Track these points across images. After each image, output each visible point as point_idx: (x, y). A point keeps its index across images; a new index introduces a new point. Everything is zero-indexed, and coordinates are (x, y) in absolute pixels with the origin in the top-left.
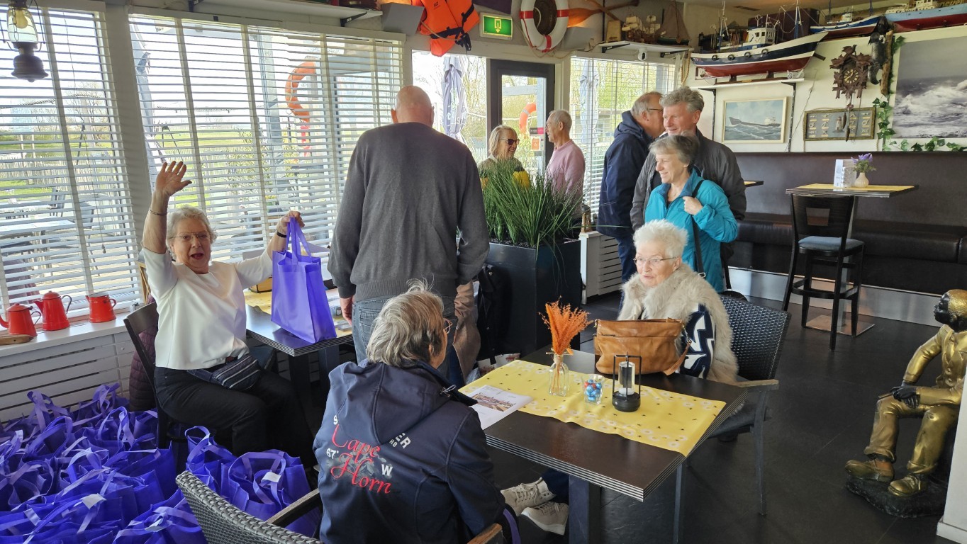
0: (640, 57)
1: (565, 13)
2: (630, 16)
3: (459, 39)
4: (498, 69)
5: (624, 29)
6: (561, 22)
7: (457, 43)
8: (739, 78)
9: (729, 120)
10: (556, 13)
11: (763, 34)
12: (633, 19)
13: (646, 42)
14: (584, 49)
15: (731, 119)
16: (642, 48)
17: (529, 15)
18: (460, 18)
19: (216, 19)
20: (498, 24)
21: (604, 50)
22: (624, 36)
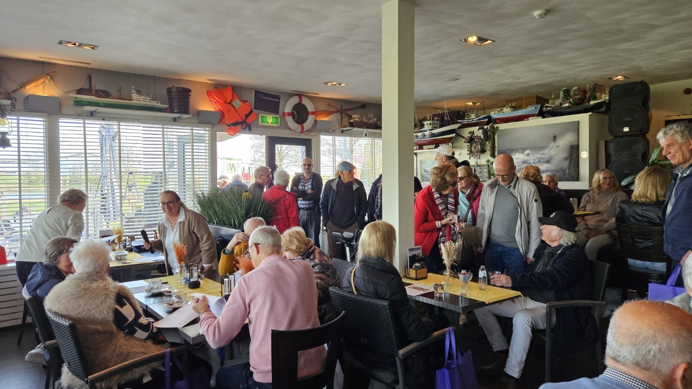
0: (364, 135)
1: (313, 113)
2: (355, 114)
3: (244, 127)
4: (272, 142)
5: (350, 121)
6: (311, 118)
7: (242, 128)
8: (424, 147)
9: (423, 170)
10: (308, 113)
11: (430, 124)
12: (356, 116)
13: (367, 128)
14: (328, 131)
15: (424, 169)
16: (365, 131)
17: (289, 114)
18: (244, 117)
19: (104, 119)
20: (270, 119)
21: (343, 131)
22: (352, 125)
